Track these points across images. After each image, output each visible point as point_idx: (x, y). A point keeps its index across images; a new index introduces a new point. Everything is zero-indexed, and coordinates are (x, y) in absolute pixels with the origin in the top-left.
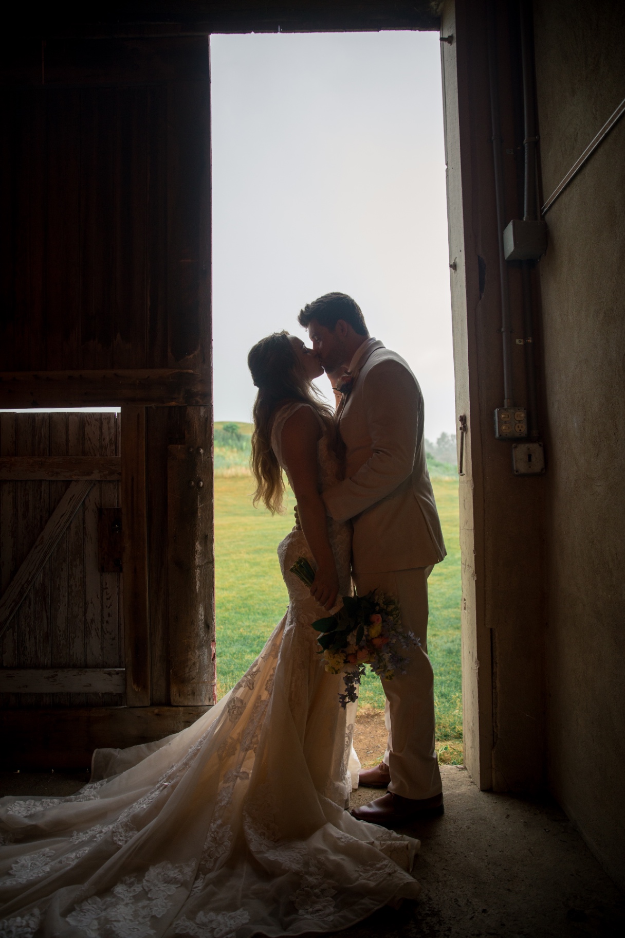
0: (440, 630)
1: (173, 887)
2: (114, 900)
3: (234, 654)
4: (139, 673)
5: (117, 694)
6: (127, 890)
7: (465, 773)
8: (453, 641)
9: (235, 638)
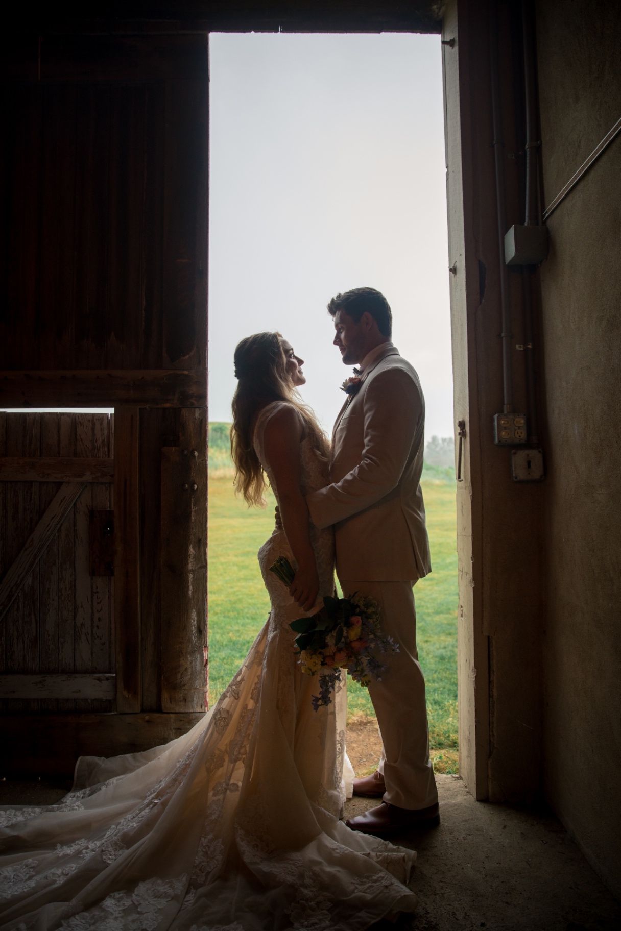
0: (432, 636)
1: (164, 902)
2: (102, 914)
3: (224, 659)
4: (129, 680)
5: (106, 700)
6: (116, 904)
7: (461, 782)
8: (445, 648)
9: (224, 643)
